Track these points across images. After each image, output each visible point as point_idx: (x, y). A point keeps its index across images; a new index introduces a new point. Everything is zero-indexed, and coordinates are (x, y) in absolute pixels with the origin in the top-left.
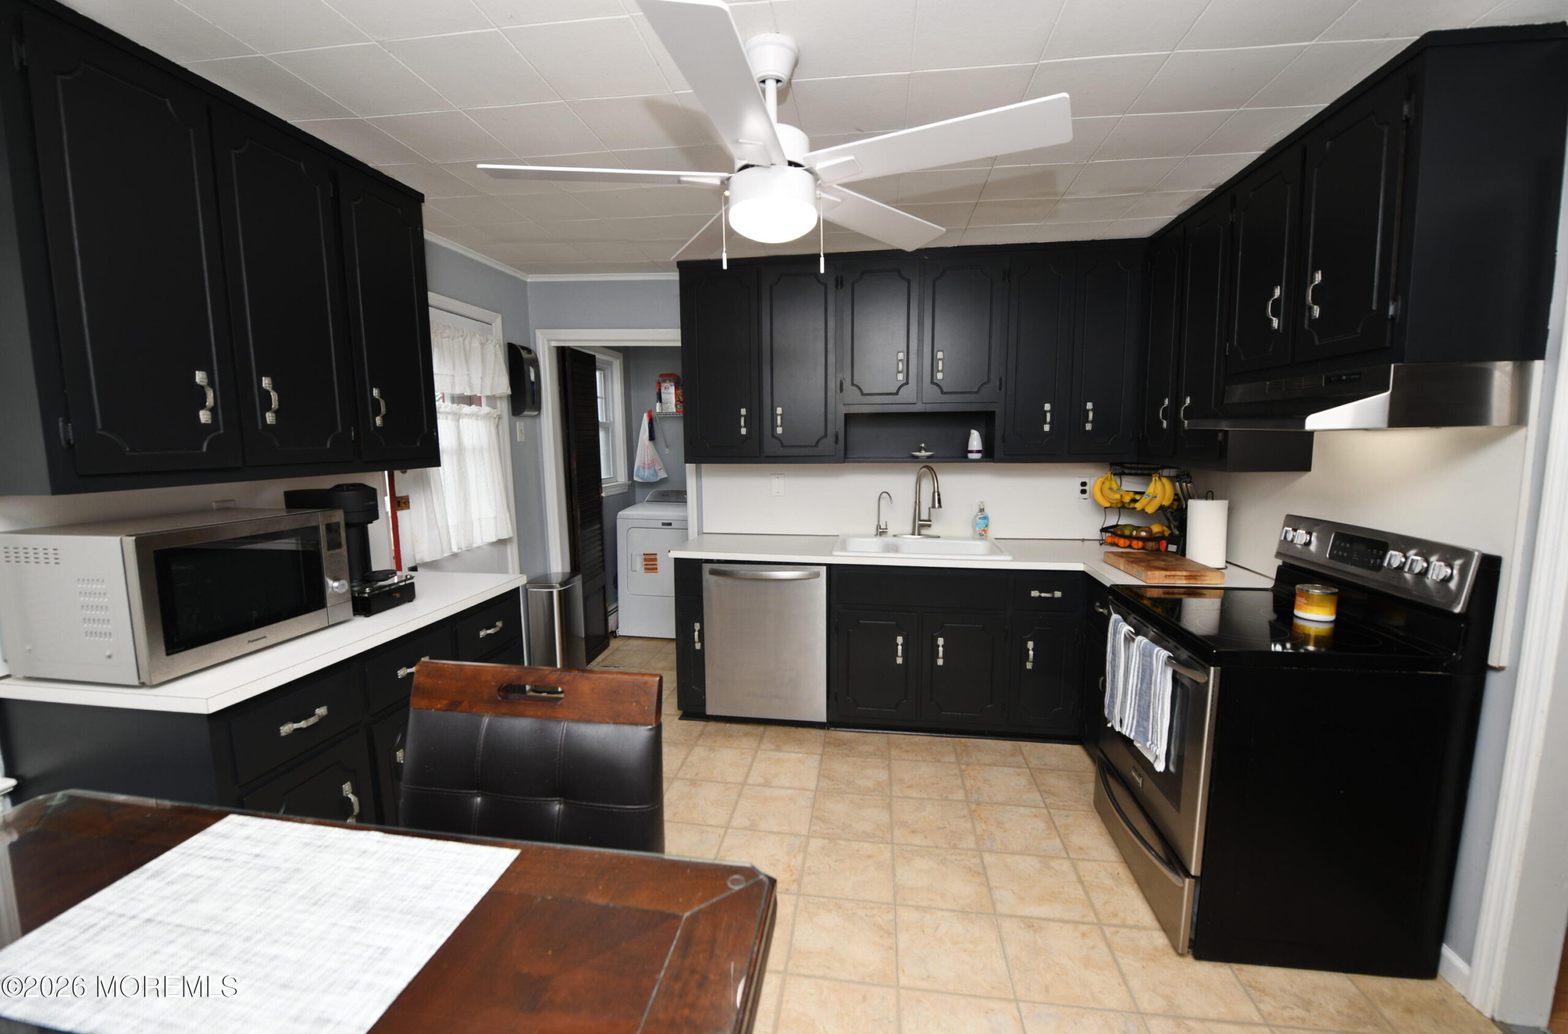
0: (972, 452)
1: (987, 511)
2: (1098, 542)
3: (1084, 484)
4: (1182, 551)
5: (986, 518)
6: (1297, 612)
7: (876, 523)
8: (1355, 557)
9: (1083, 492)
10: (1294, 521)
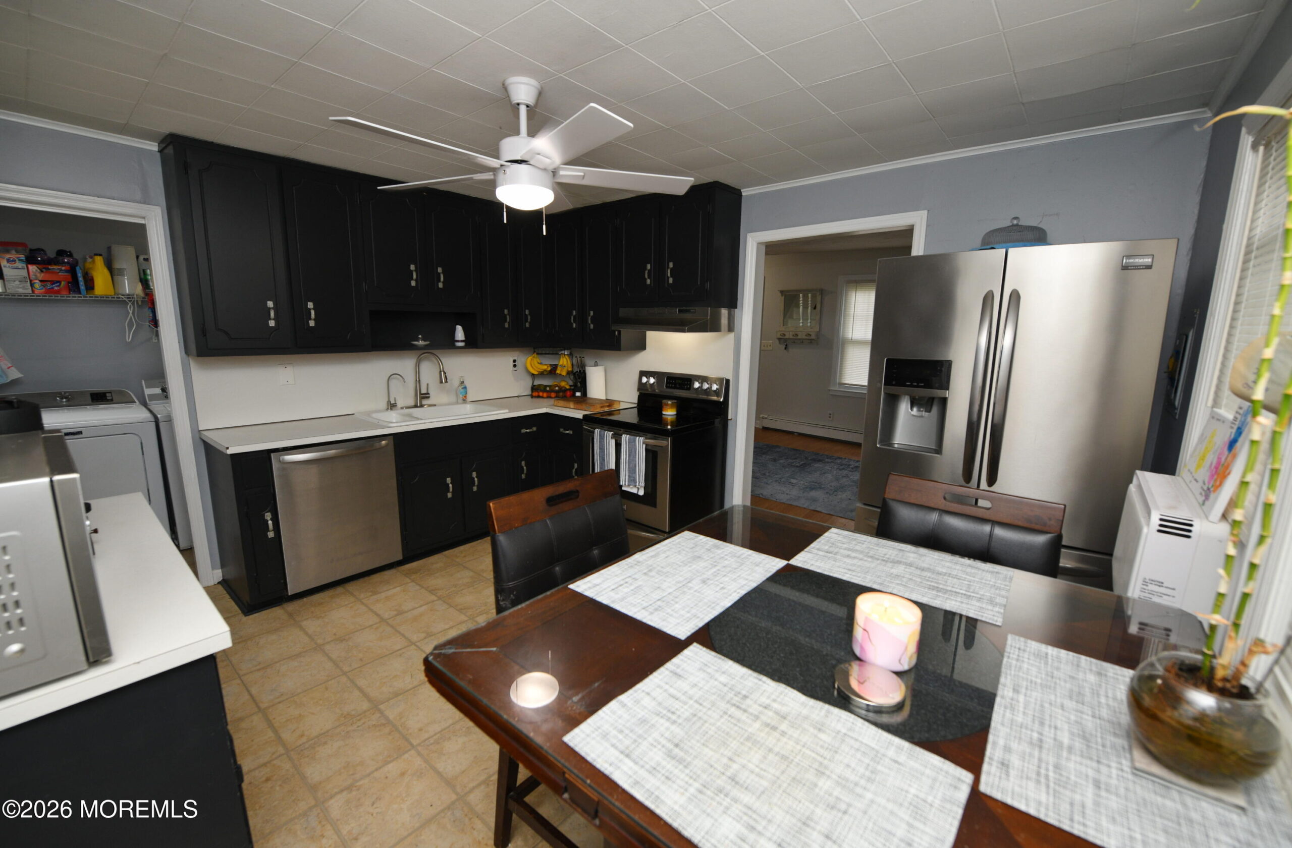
0: (458, 341)
1: (467, 383)
2: (530, 397)
3: (514, 361)
4: (584, 393)
5: (465, 388)
6: (664, 413)
7: (387, 400)
8: (678, 386)
9: (515, 366)
10: (643, 374)
